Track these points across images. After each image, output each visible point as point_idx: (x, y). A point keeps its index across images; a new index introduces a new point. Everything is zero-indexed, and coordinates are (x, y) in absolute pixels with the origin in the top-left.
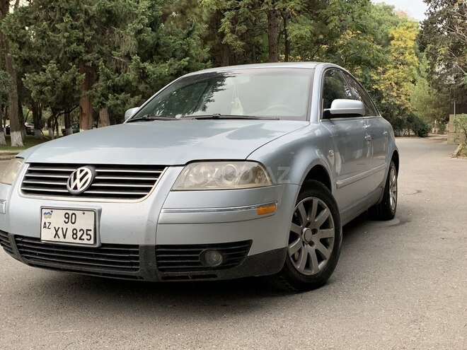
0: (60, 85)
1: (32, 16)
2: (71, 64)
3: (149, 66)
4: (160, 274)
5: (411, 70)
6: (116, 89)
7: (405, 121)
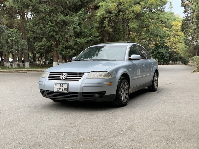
0: (47, 46)
1: (37, 22)
2: (51, 39)
3: (78, 40)
4: (83, 99)
5: (181, 38)
6: (66, 48)
7: (178, 58)
